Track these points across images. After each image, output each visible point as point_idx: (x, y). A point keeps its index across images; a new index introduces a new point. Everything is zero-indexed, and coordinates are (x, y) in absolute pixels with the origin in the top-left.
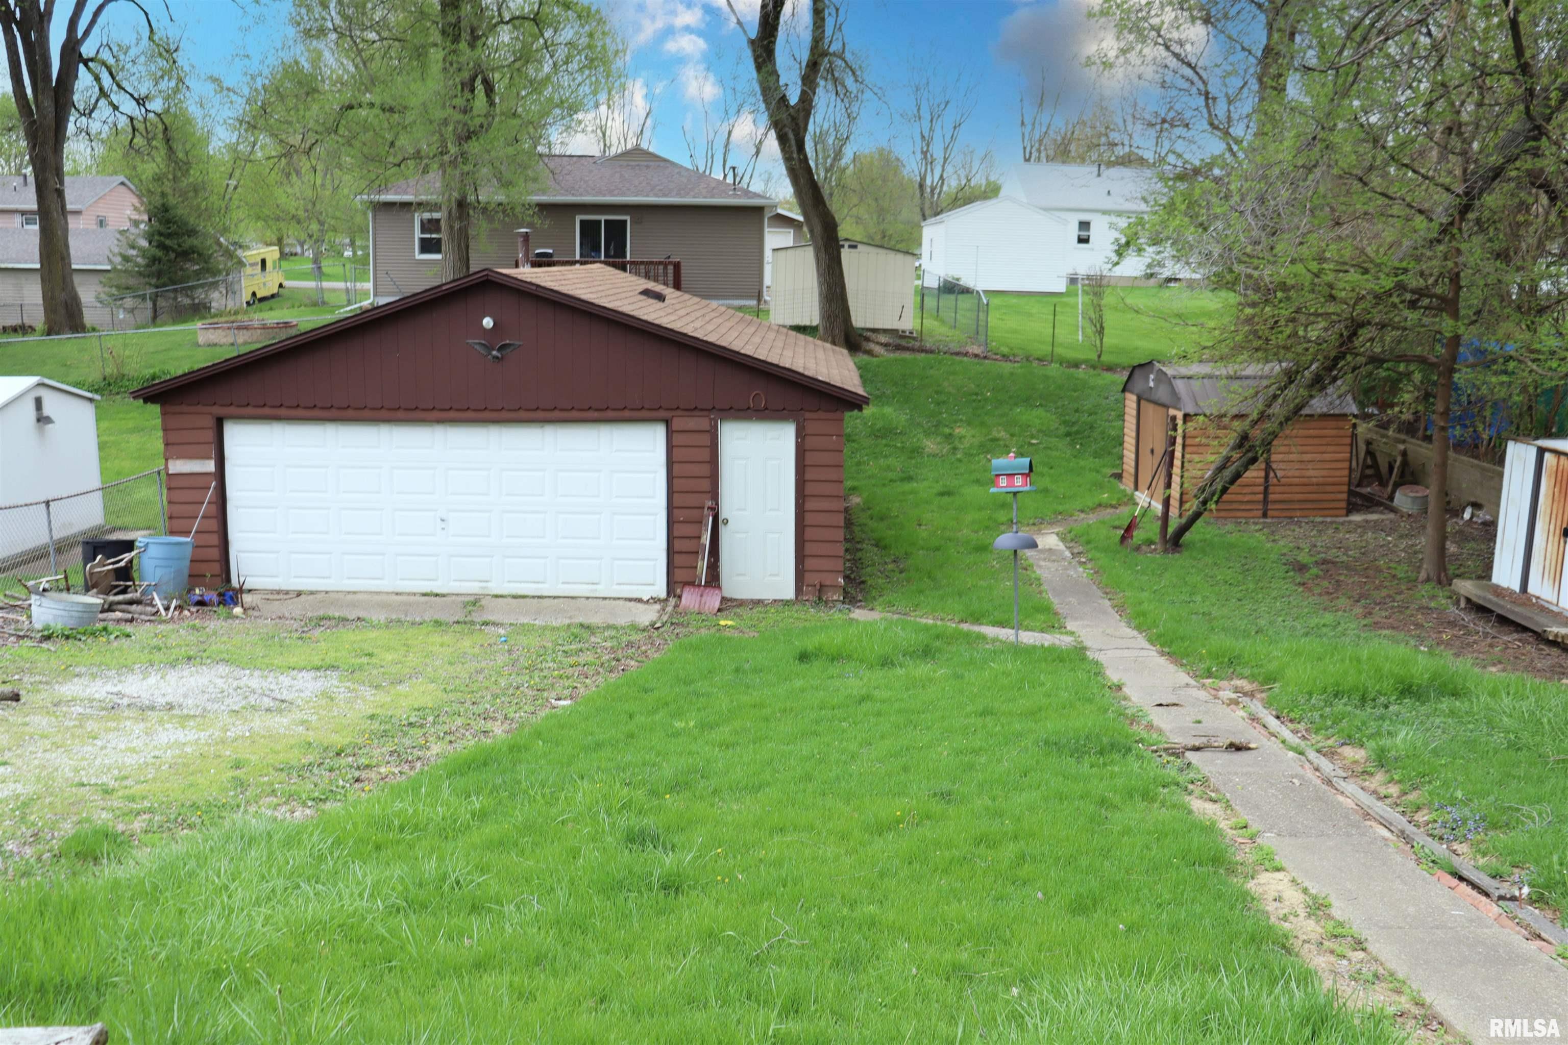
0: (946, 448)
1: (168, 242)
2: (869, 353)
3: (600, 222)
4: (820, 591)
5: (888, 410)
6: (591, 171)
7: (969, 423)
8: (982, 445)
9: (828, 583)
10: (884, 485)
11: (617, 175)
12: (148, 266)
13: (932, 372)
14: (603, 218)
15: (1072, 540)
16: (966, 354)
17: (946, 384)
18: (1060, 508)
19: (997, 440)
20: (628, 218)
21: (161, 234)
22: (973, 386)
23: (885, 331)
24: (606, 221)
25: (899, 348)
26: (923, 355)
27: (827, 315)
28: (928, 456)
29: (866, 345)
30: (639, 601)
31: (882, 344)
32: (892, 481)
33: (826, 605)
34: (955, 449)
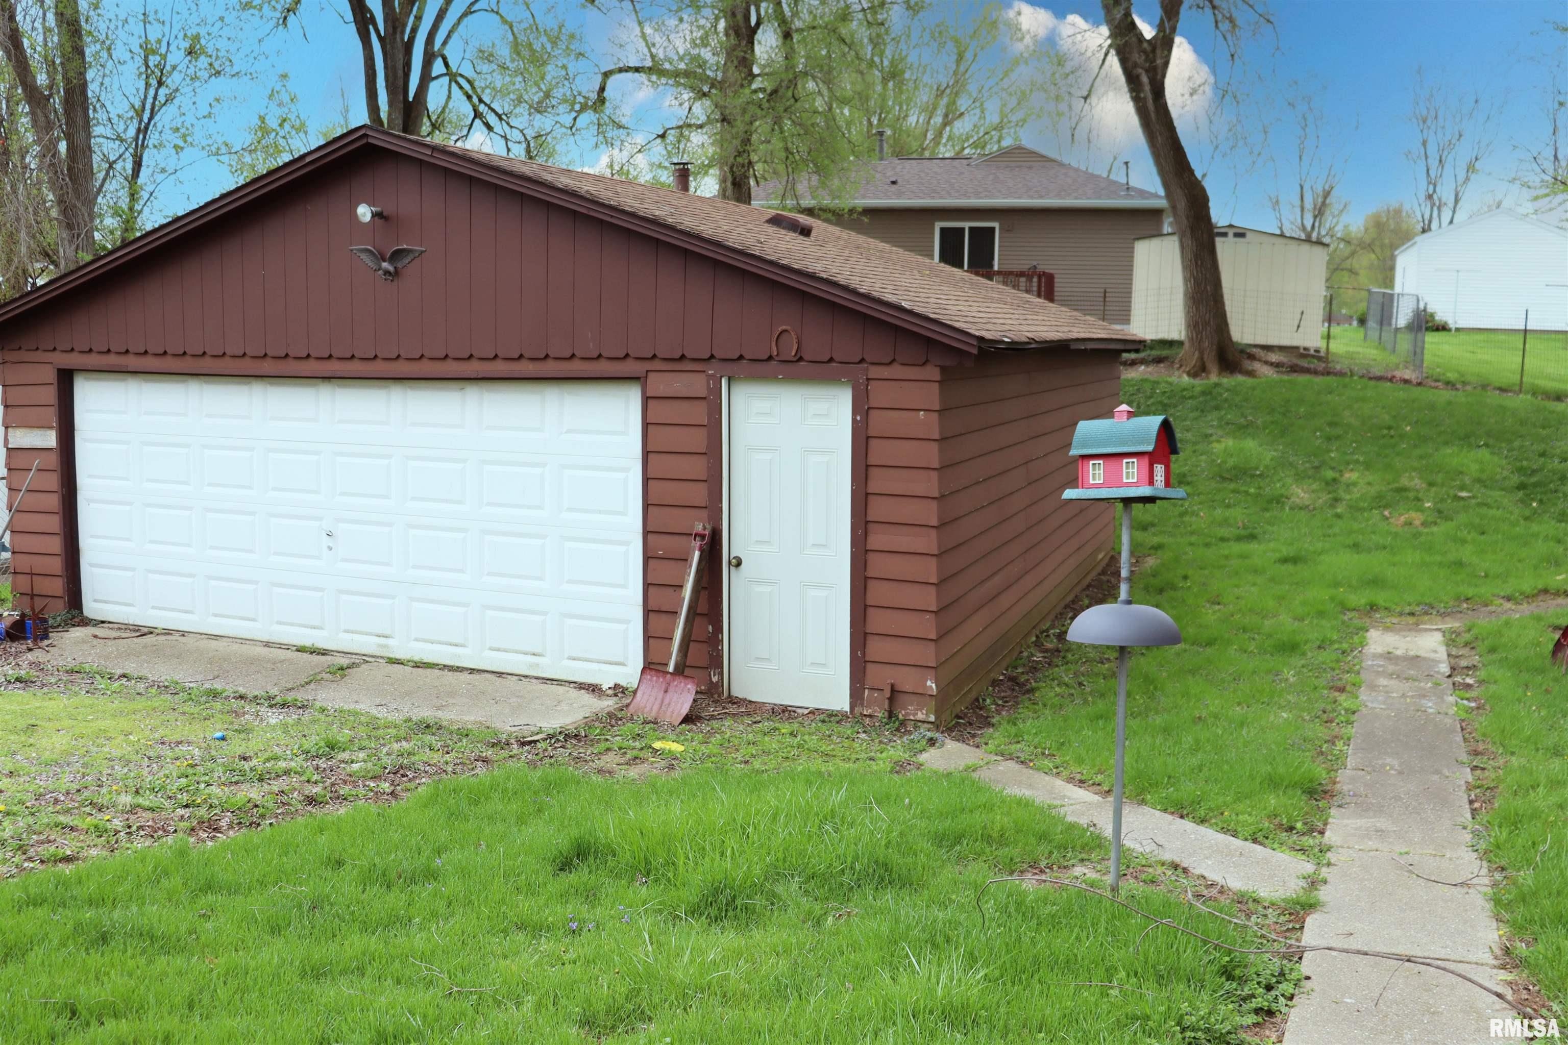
0: (1325, 497)
2: (1251, 374)
3: (963, 229)
4: (891, 699)
5: (1250, 444)
6: (961, 172)
7: (1368, 466)
8: (1379, 497)
9: (908, 688)
10: (1207, 545)
11: (992, 178)
13: (1330, 397)
14: (966, 225)
15: (1466, 644)
16: (1391, 379)
17: (1347, 413)
18: (1470, 592)
19: (1405, 489)
20: (996, 225)
22: (1387, 417)
23: (1282, 348)
24: (971, 229)
25: (1294, 369)
27: (1195, 324)
28: (1291, 508)
29: (1248, 365)
30: (594, 689)
31: (1272, 364)
32: (1223, 539)
33: (903, 728)
34: (1337, 500)
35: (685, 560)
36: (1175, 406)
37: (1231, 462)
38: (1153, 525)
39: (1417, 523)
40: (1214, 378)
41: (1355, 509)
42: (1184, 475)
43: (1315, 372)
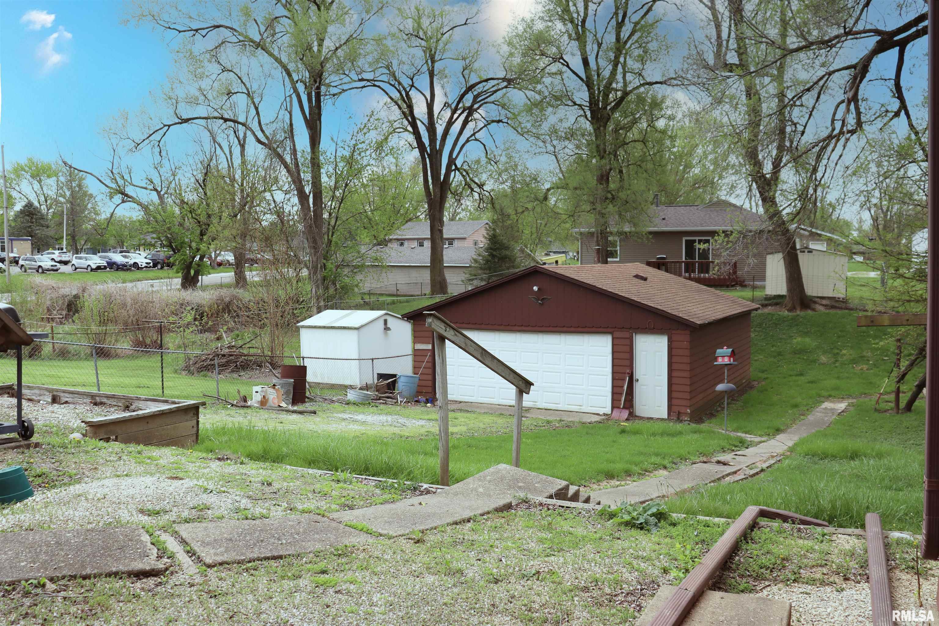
0: (833, 360)
1: (494, 253)
2: (814, 310)
3: (695, 241)
4: (678, 415)
5: (807, 340)
6: (694, 214)
7: (852, 348)
8: (854, 360)
9: (683, 412)
10: (785, 378)
11: (708, 216)
12: (485, 264)
13: (844, 319)
14: (697, 238)
19: (864, 357)
20: (710, 238)
21: (491, 249)
23: (828, 298)
24: (699, 240)
25: (833, 307)
26: (847, 311)
27: (790, 289)
28: (819, 364)
29: (813, 306)
30: (598, 414)
31: (823, 305)
32: (790, 376)
33: (681, 421)
34: (836, 361)
35: (624, 380)
36: (780, 324)
37: (799, 347)
38: (766, 371)
39: (865, 369)
40: (798, 312)
41: (843, 364)
42: (781, 352)
43: (841, 308)
